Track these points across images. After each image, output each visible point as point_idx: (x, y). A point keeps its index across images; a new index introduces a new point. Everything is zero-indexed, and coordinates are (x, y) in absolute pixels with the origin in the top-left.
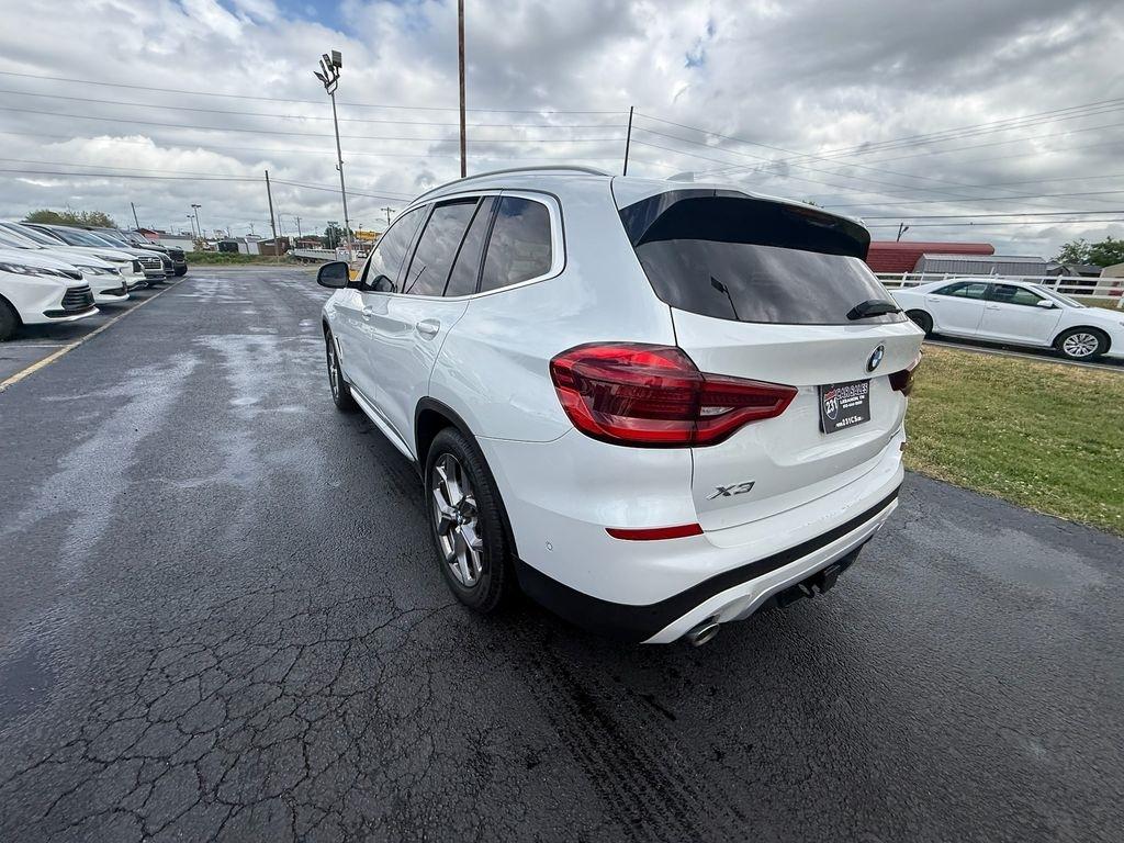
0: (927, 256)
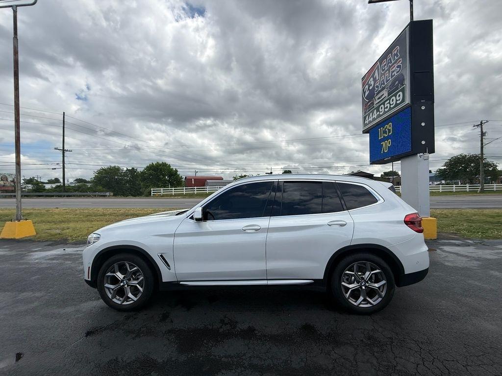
0: (208, 181)
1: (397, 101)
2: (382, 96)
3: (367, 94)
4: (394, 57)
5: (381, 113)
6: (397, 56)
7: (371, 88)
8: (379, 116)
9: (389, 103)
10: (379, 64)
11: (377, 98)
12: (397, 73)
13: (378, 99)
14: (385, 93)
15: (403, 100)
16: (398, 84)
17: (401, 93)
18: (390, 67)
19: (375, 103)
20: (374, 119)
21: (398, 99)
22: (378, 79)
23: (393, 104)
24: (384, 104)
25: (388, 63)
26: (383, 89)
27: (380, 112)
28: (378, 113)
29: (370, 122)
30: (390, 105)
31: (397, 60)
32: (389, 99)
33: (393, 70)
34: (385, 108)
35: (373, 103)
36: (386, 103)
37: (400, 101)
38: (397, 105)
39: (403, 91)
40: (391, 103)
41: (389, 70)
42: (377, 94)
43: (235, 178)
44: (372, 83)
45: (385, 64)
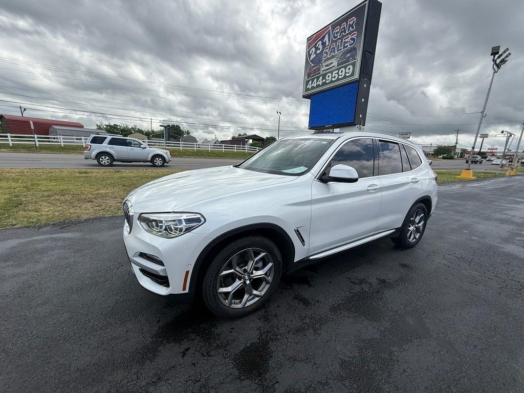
1: (346, 73)
2: (330, 64)
3: (313, 57)
4: (349, 28)
5: (327, 82)
6: (353, 28)
7: (318, 52)
8: (324, 84)
9: (338, 73)
10: (330, 28)
11: (324, 64)
12: (350, 45)
13: (326, 66)
14: (335, 62)
15: (353, 74)
16: (349, 57)
17: (351, 67)
18: (343, 36)
19: (322, 69)
20: (318, 86)
21: (347, 71)
22: (328, 45)
23: (341, 75)
24: (332, 72)
25: (342, 32)
26: (333, 57)
27: (326, 80)
28: (324, 81)
29: (313, 88)
30: (339, 75)
31: (352, 32)
32: (339, 69)
33: (346, 40)
34: (332, 78)
35: (319, 69)
36: (334, 72)
37: (350, 74)
38: (345, 77)
39: (354, 65)
40: (340, 74)
41: (341, 38)
42: (326, 61)
43: (100, 126)
44: (321, 47)
45: (337, 31)
